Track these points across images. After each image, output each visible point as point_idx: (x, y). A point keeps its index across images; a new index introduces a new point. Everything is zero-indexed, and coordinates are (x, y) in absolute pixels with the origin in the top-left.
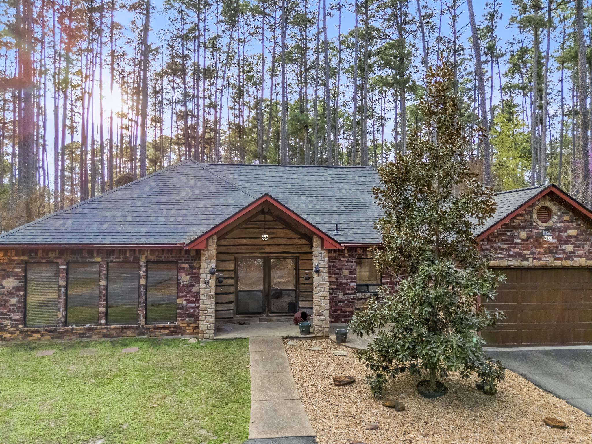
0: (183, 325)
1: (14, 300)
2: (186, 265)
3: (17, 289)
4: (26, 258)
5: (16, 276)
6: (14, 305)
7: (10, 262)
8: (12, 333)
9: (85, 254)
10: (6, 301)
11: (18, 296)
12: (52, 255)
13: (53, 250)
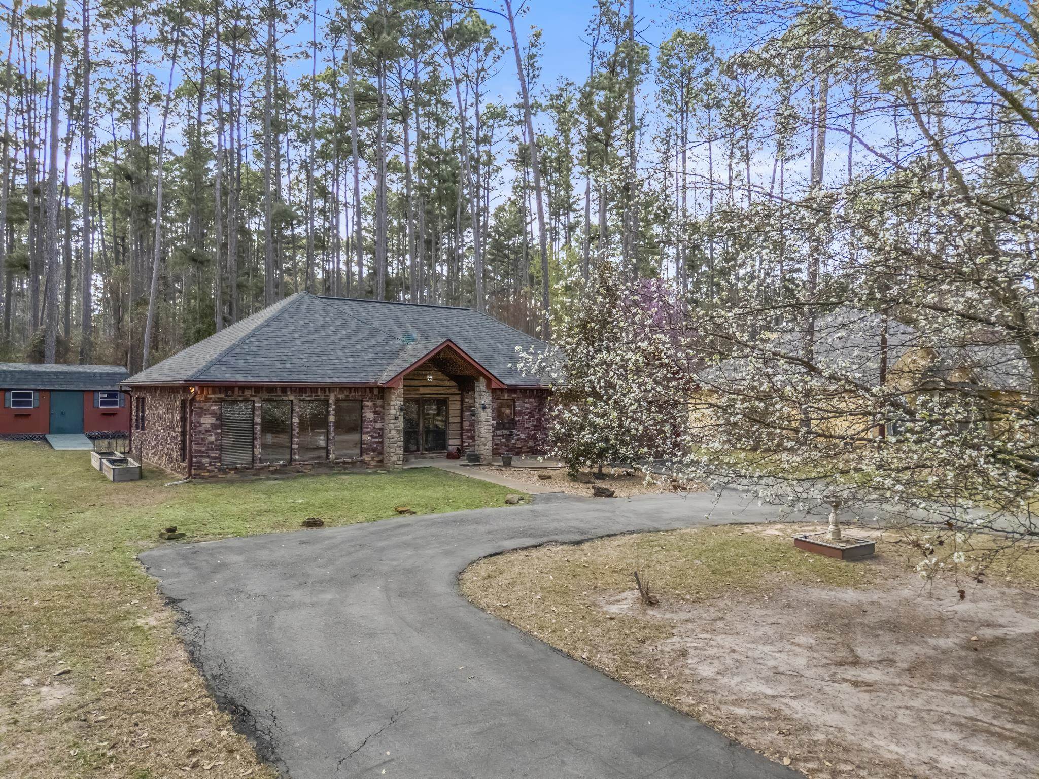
0: (367, 459)
1: (212, 438)
2: (370, 404)
3: (214, 427)
4: (222, 396)
5: (213, 414)
6: (212, 443)
7: (207, 400)
8: (210, 471)
9: (279, 392)
10: (203, 439)
11: (216, 434)
12: (248, 393)
13: (248, 388)
